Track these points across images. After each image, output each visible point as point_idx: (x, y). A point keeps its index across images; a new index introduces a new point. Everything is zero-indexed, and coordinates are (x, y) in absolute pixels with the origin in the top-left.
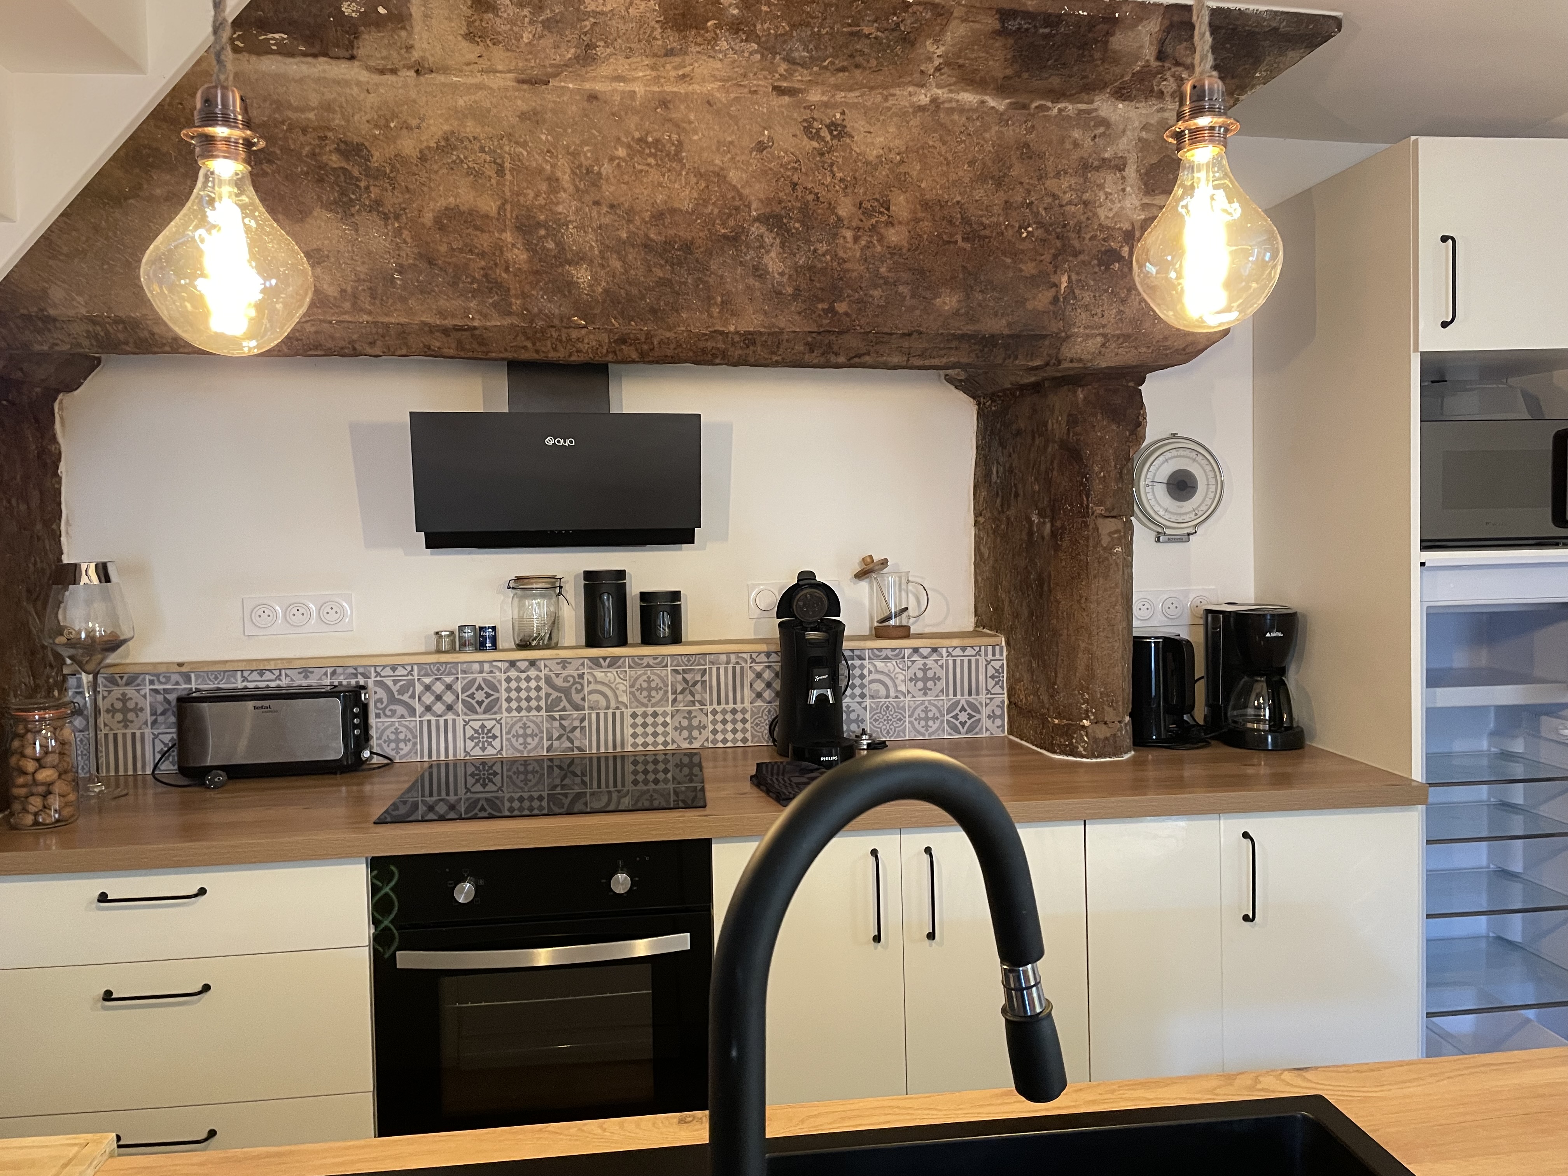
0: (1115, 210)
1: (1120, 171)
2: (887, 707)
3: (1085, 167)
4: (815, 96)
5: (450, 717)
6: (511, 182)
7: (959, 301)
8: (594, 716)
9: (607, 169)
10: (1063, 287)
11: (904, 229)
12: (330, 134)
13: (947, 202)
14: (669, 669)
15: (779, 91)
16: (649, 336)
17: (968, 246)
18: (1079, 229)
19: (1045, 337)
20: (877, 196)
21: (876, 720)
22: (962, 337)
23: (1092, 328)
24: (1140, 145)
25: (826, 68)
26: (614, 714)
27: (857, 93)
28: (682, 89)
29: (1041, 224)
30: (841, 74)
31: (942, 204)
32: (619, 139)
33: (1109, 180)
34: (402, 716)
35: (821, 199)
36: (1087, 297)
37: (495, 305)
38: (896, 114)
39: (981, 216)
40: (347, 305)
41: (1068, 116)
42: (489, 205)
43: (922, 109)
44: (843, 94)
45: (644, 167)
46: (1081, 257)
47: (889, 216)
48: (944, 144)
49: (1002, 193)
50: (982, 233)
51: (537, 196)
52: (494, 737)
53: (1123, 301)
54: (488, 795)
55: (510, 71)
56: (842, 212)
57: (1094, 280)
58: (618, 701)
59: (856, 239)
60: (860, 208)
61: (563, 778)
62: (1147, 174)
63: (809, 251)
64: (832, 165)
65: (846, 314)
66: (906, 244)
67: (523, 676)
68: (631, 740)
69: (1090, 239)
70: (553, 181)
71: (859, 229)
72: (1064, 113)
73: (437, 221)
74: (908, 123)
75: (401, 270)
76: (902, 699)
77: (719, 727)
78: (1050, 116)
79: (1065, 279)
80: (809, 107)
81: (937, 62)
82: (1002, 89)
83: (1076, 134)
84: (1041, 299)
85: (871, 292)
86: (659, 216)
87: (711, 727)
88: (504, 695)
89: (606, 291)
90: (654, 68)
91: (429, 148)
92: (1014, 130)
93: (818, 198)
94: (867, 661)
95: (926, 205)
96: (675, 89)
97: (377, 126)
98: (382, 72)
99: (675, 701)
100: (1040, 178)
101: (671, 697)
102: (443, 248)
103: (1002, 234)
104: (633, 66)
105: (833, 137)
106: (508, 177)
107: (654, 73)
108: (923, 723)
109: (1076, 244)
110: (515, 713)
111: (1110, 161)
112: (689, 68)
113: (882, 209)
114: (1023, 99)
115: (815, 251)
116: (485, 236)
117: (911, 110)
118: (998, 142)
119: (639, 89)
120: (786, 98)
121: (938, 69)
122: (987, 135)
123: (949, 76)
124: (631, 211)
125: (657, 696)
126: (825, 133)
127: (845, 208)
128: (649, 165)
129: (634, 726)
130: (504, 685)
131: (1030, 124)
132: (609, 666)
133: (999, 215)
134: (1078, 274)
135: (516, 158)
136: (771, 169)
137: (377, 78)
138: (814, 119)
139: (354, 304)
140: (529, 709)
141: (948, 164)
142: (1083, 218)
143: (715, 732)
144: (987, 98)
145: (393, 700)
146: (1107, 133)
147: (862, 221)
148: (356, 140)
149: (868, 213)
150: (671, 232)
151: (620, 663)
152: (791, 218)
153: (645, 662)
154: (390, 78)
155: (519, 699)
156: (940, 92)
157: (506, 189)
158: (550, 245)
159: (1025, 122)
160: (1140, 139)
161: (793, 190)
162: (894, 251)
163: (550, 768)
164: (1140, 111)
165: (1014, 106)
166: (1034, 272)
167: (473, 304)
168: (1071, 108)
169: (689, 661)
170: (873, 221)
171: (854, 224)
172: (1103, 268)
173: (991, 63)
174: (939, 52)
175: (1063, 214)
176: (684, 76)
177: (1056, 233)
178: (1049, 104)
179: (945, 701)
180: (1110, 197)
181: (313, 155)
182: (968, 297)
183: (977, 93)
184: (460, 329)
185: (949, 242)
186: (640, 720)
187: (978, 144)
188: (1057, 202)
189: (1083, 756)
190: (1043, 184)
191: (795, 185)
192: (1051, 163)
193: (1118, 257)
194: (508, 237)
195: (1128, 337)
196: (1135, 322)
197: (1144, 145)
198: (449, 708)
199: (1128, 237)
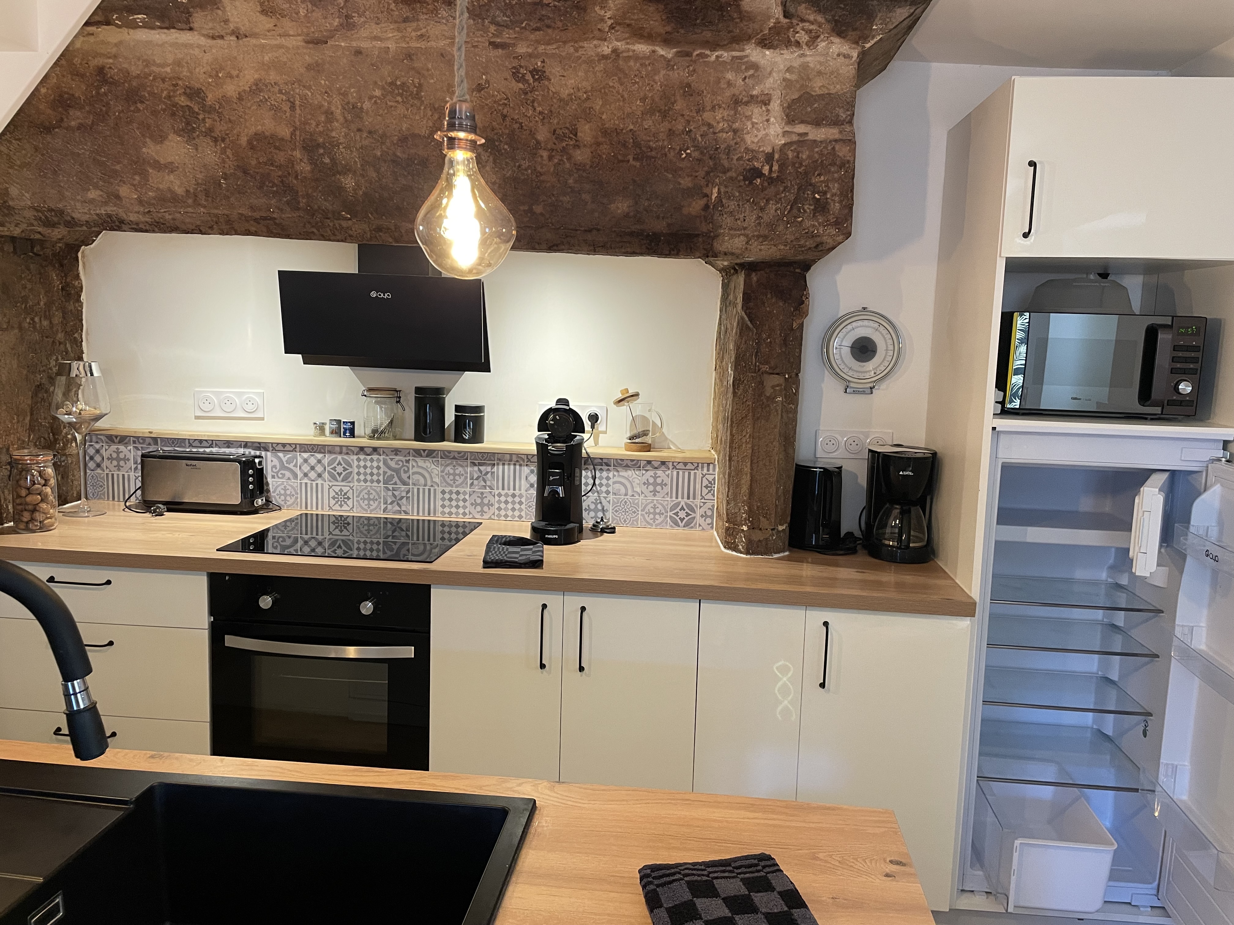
0: (759, 137)
1: (765, 105)
2: (626, 502)
3: (736, 102)
4: (522, 49)
5: (320, 481)
6: (300, 115)
7: (629, 207)
8: (416, 490)
9: (367, 105)
10: (713, 198)
11: (588, 151)
12: (180, 83)
13: (622, 130)
14: (469, 461)
15: (494, 45)
16: (397, 227)
17: (638, 164)
18: (729, 151)
19: (697, 236)
20: (568, 125)
21: (616, 511)
22: (632, 234)
23: (735, 230)
24: (784, 84)
25: (525, 28)
26: (429, 490)
27: (554, 46)
28: (422, 45)
29: (697, 147)
30: (538, 33)
31: (617, 131)
32: (376, 83)
33: (756, 113)
34: (289, 479)
35: (525, 128)
36: (732, 205)
37: (288, 203)
38: (585, 62)
39: (649, 141)
40: (190, 201)
41: (724, 61)
42: (285, 132)
43: (605, 57)
44: (543, 47)
45: (393, 104)
46: (729, 174)
47: (576, 141)
48: (621, 85)
49: (666, 124)
50: (649, 154)
51: (317, 125)
52: (348, 498)
53: (762, 209)
54: (344, 538)
55: (299, 35)
56: (540, 137)
57: (739, 192)
58: (432, 482)
59: (550, 158)
60: (554, 134)
61: (394, 532)
62: (789, 107)
63: (515, 166)
64: (533, 102)
65: (542, 214)
66: (589, 162)
67: (369, 457)
68: (441, 509)
69: (737, 160)
70: (329, 113)
71: (553, 150)
72: (720, 59)
73: (250, 142)
74: (593, 68)
75: (225, 177)
76: (637, 497)
77: (503, 506)
78: (709, 62)
79: (715, 190)
80: (516, 58)
81: (610, 22)
82: (667, 41)
83: (730, 76)
84: (696, 206)
85: (561, 198)
86: (404, 139)
87: (497, 506)
88: (356, 470)
89: (365, 194)
90: (399, 30)
91: (244, 91)
92: (678, 73)
93: (522, 126)
94: (612, 467)
95: (605, 132)
96: (418, 45)
97: (210, 76)
98: (213, 38)
99: (472, 484)
100: (698, 112)
101: (469, 482)
102: (254, 162)
103: (666, 155)
104: (384, 29)
105: (535, 80)
106: (298, 111)
107: (400, 34)
108: (652, 516)
109: (726, 163)
110: (362, 483)
111: (757, 97)
112: (424, 30)
113: (571, 136)
114: (687, 48)
115: (519, 166)
116: (282, 153)
117: (596, 59)
118: (665, 83)
119: (392, 45)
120: (500, 50)
121: (612, 27)
122: (657, 78)
123: (623, 32)
124: (384, 136)
125: (460, 480)
126: (529, 77)
127: (543, 134)
128: (397, 102)
129: (443, 499)
130: (356, 463)
131: (691, 68)
132: (427, 456)
133: (663, 140)
134: (726, 187)
135: (304, 98)
136: (487, 105)
137: (211, 42)
138: (521, 66)
139: (195, 200)
140: (372, 481)
141: (624, 100)
142: (732, 143)
143: (499, 509)
144: (657, 48)
145: (283, 467)
146: (756, 75)
147: (555, 144)
148: (197, 86)
149: (560, 139)
150: (412, 151)
151: (434, 455)
152: (501, 141)
153: (452, 455)
154: (220, 42)
155: (365, 474)
156: (619, 44)
157: (297, 120)
158: (327, 160)
159: (688, 67)
160: (784, 80)
161: (503, 120)
162: (579, 167)
163: (385, 523)
164: (785, 56)
165: (679, 54)
166: (690, 185)
167: (273, 202)
168: (726, 55)
169: (483, 457)
170: (564, 144)
171: (549, 147)
172: (747, 182)
173: (651, 22)
174: (608, 14)
175: (716, 139)
176: (422, 36)
177: (709, 154)
178: (708, 52)
179: (670, 502)
180: (756, 126)
181: (169, 97)
182: (636, 203)
183: (649, 45)
184: (265, 218)
185: (623, 161)
186: (447, 496)
187: (648, 84)
188: (711, 130)
189: (741, 553)
190: (701, 116)
191: (504, 117)
192: (708, 100)
193: (760, 174)
194: (298, 154)
195: (765, 237)
196: (771, 226)
197: (788, 84)
198: (320, 476)
199: (769, 158)
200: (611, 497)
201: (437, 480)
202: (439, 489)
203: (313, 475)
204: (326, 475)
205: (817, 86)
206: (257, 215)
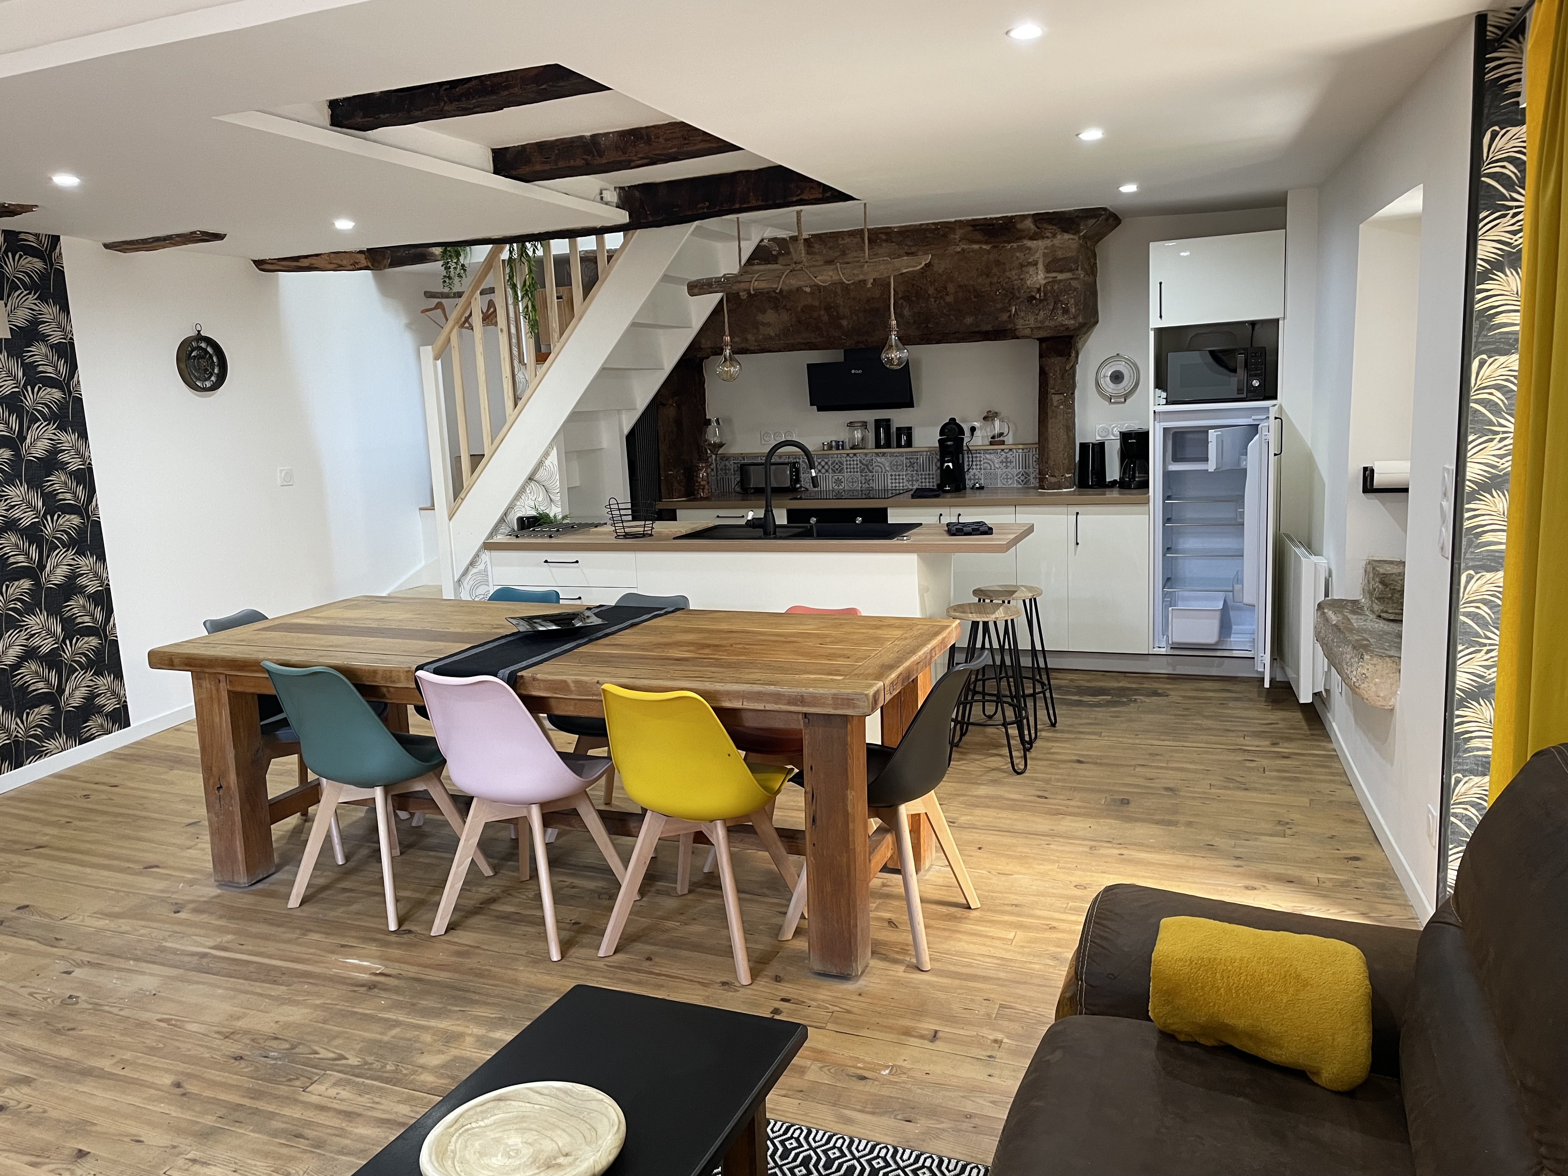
0: (1033, 281)
1: (1035, 266)
2: (992, 473)
3: (1022, 266)
5: (826, 475)
7: (973, 320)
8: (877, 475)
10: (1013, 312)
11: (952, 296)
13: (968, 285)
14: (907, 457)
16: (867, 341)
17: (975, 300)
18: (1019, 289)
20: (943, 285)
22: (975, 332)
26: (884, 475)
29: (1004, 289)
31: (965, 286)
33: (1031, 270)
35: (923, 289)
36: (1022, 314)
39: (981, 289)
40: (775, 339)
41: (1014, 248)
42: (817, 303)
43: (958, 252)
46: (1020, 300)
47: (947, 292)
48: (967, 264)
49: (988, 280)
50: (981, 294)
52: (842, 483)
56: (930, 292)
57: (1025, 307)
58: (885, 470)
59: (935, 301)
60: (936, 290)
62: (1047, 266)
64: (926, 277)
65: (933, 327)
66: (953, 301)
67: (853, 459)
69: (1023, 292)
70: (836, 293)
71: (936, 298)
72: (1012, 247)
73: (802, 310)
74: (953, 258)
75: (792, 326)
76: (998, 470)
77: (924, 480)
78: (1007, 249)
79: (1014, 308)
82: (986, 243)
83: (1018, 254)
84: (1005, 317)
85: (941, 319)
86: (868, 301)
87: (921, 481)
88: (846, 467)
89: (852, 327)
92: (993, 256)
94: (981, 455)
95: (960, 286)
99: (906, 470)
100: (1003, 273)
101: (905, 468)
102: (804, 318)
103: (989, 294)
108: (1007, 480)
109: (1018, 295)
110: (849, 474)
111: (1031, 262)
113: (944, 290)
114: (997, 244)
115: (921, 306)
116: (816, 313)
117: (954, 254)
118: (987, 261)
121: (960, 241)
122: (983, 259)
123: (965, 242)
125: (900, 468)
127: (931, 291)
129: (892, 479)
130: (846, 463)
131: (999, 253)
132: (884, 456)
133: (988, 287)
134: (1019, 306)
139: (778, 338)
140: (854, 472)
141: (968, 271)
142: (1021, 285)
144: (982, 246)
146: (1030, 253)
147: (937, 295)
149: (939, 292)
151: (888, 455)
152: (913, 296)
153: (898, 454)
155: (850, 468)
157: (821, 297)
158: (835, 314)
159: (997, 252)
160: (1044, 253)
161: (913, 288)
162: (949, 304)
165: (992, 247)
166: (1001, 307)
168: (1015, 245)
169: (914, 454)
170: (941, 294)
171: (934, 296)
172: (1029, 302)
175: (1013, 284)
177: (1010, 291)
178: (1007, 244)
179: (1015, 471)
180: (1031, 276)
182: (977, 318)
185: (969, 299)
186: (894, 477)
187: (979, 263)
188: (1010, 280)
190: (1005, 274)
191: (913, 285)
192: (1007, 267)
193: (1035, 298)
194: (822, 312)
195: (1040, 328)
196: (1042, 322)
197: (1045, 255)
198: (827, 471)
199: (1039, 290)
200: (983, 471)
201: (888, 469)
202: (889, 474)
203: (823, 471)
204: (830, 471)
205: (1060, 254)
206: (805, 341)
